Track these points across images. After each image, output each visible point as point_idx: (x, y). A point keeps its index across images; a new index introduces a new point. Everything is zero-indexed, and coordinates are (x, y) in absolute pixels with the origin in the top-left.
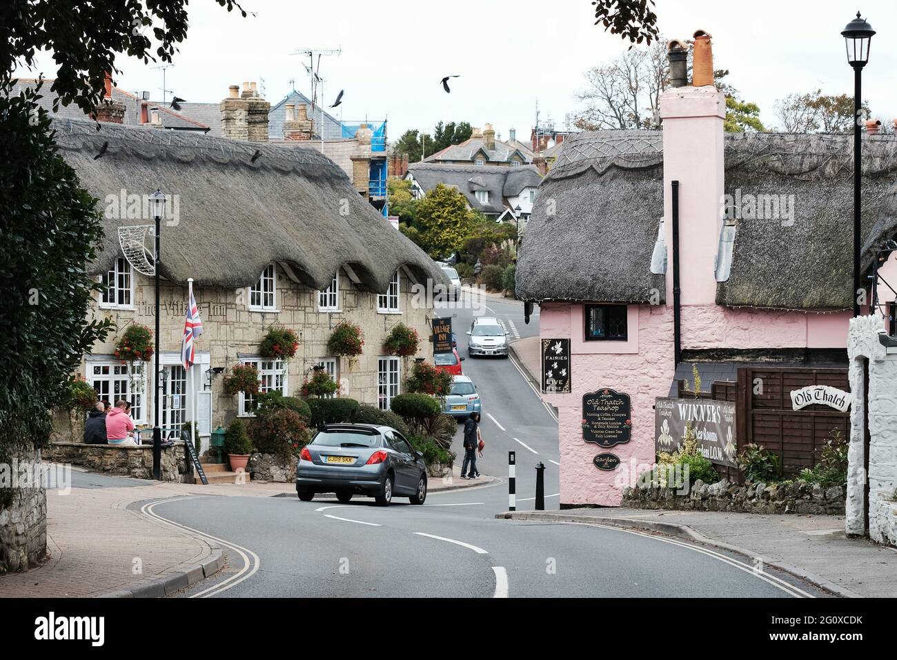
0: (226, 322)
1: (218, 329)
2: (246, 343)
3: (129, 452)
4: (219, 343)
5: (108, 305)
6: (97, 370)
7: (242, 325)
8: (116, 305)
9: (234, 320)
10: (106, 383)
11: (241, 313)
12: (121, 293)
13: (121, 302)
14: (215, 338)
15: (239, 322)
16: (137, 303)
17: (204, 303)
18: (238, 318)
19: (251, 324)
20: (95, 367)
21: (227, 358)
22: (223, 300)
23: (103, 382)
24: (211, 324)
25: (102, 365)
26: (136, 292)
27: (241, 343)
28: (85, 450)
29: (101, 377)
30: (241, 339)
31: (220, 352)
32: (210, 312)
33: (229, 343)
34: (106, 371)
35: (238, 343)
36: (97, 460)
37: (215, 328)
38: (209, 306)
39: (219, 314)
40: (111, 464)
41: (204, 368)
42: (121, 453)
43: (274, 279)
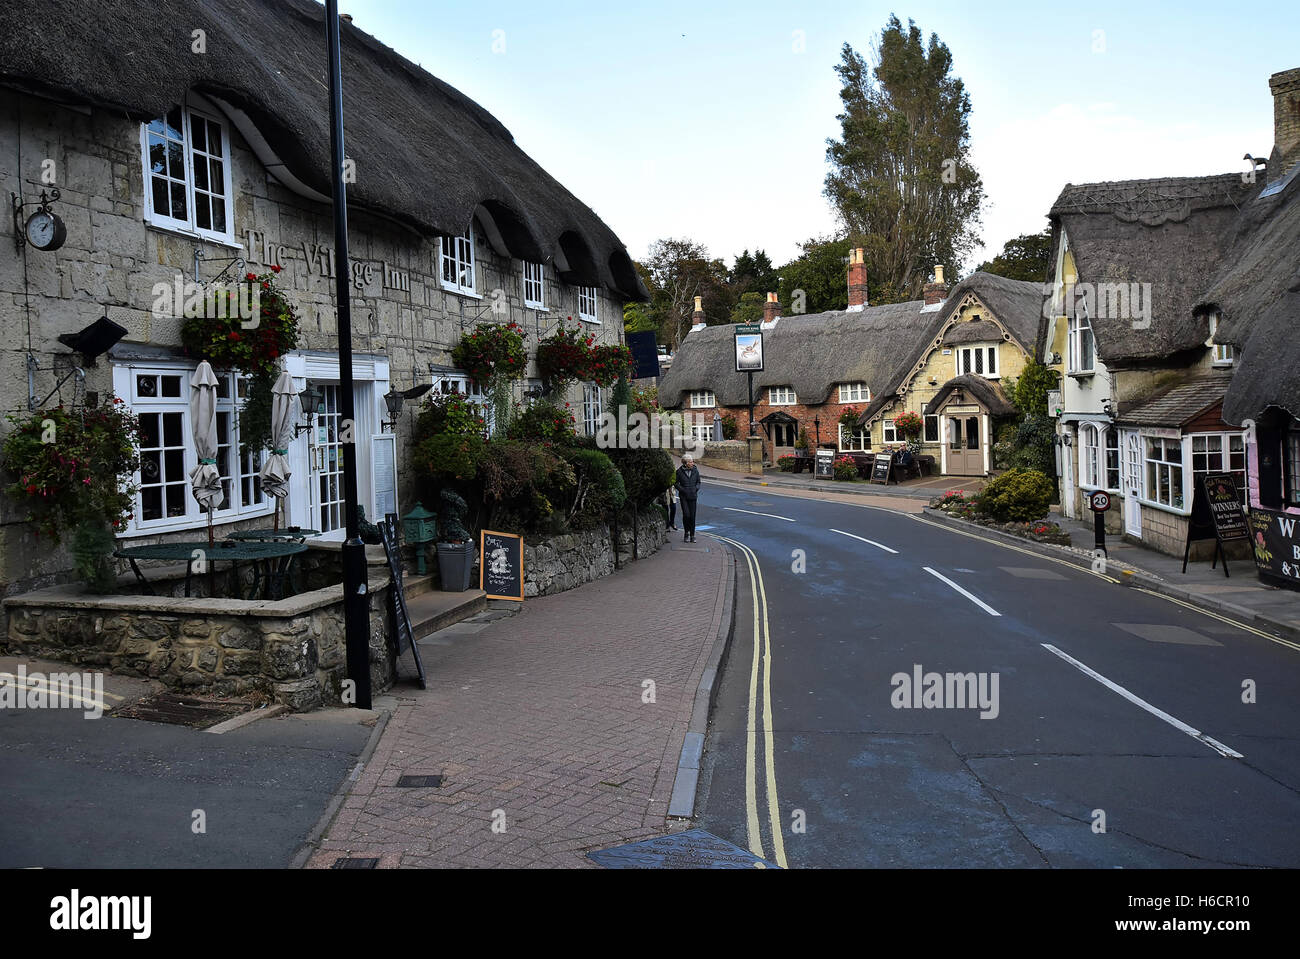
0: (410, 305)
1: (399, 316)
2: (441, 347)
3: (266, 627)
4: (401, 343)
5: (168, 222)
6: (146, 387)
7: (434, 314)
8: (189, 226)
9: (422, 302)
10: (174, 421)
11: (432, 291)
12: (201, 200)
13: (203, 222)
14: (395, 333)
15: (429, 308)
16: (242, 235)
17: (374, 261)
18: (427, 299)
19: (445, 313)
20: (139, 378)
21: (414, 372)
22: (404, 264)
23: (166, 415)
24: (388, 305)
25: (160, 371)
26: (238, 205)
27: (434, 346)
28: (117, 622)
29: (160, 405)
30: (432, 337)
31: (404, 360)
32: (384, 280)
33: (418, 344)
34: (172, 387)
35: (429, 345)
36: (154, 651)
37: (394, 312)
38: (383, 268)
39: (398, 287)
40: (204, 666)
41: (381, 390)
42: (234, 632)
43: (471, 242)
